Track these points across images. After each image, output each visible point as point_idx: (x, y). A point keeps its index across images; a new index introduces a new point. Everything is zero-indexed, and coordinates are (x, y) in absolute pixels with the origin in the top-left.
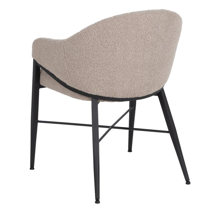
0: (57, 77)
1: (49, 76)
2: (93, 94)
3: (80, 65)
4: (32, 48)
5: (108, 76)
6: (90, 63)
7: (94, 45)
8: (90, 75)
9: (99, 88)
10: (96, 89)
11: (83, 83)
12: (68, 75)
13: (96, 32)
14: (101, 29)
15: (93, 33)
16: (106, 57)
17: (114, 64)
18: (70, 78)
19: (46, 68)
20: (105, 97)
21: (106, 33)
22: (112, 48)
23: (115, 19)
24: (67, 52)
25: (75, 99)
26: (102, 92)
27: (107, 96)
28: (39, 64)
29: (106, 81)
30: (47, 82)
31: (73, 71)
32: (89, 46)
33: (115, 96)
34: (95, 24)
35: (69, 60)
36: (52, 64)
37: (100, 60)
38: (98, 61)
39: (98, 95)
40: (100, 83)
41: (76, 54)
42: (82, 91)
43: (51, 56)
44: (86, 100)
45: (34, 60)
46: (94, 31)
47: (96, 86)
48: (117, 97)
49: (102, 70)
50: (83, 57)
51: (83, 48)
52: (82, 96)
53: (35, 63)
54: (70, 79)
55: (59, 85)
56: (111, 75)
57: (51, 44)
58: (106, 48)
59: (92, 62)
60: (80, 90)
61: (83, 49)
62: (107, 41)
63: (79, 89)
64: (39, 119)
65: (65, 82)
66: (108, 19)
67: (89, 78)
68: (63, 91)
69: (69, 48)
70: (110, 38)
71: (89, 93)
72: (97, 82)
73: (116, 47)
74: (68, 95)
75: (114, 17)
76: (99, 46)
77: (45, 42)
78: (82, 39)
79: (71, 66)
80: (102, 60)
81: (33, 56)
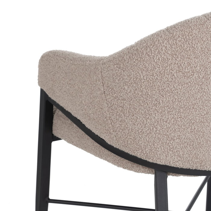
0: (87, 126)
1: (69, 121)
2: (159, 163)
3: (135, 109)
4: (37, 69)
5: (189, 130)
6: (156, 105)
7: (164, 71)
8: (155, 129)
9: (170, 152)
10: (164, 155)
11: (140, 143)
12: (110, 126)
13: (168, 46)
14: (180, 41)
15: (164, 48)
16: (187, 95)
17: (202, 107)
18: (113, 131)
19: (65, 108)
20: (182, 169)
21: (188, 49)
22: (199, 77)
23: (208, 21)
24: (110, 83)
25: (121, 169)
26: (176, 160)
27: (186, 166)
28: (52, 98)
29: (185, 140)
30: (67, 131)
31: (120, 119)
32: (155, 74)
33: (201, 166)
34: (167, 29)
35: (112, 98)
36: (78, 103)
37: (174, 100)
38: (171, 102)
39: (168, 164)
40: (174, 144)
41: (126, 88)
42: (137, 156)
43: (76, 87)
44: (143, 172)
45: (42, 91)
46: (164, 44)
47: (166, 150)
48: (205, 168)
49: (179, 119)
50: (140, 93)
51: (142, 77)
52: (135, 165)
53: (44, 96)
54: (114, 133)
55: (90, 141)
56: (195, 129)
57: (75, 65)
58: (188, 77)
59: (159, 103)
60: (133, 154)
61: (140, 80)
62: (190, 65)
63: (131, 153)
64: (51, 197)
65: (103, 138)
66: (194, 22)
67: (151, 133)
68: (98, 152)
69: (113, 75)
70: (197, 58)
71: (150, 161)
72: (168, 142)
73: (208, 75)
74: (108, 161)
75: (205, 16)
76: (175, 74)
77: (64, 60)
78: (139, 59)
79: (116, 109)
80: (180, 100)
81: (40, 83)
